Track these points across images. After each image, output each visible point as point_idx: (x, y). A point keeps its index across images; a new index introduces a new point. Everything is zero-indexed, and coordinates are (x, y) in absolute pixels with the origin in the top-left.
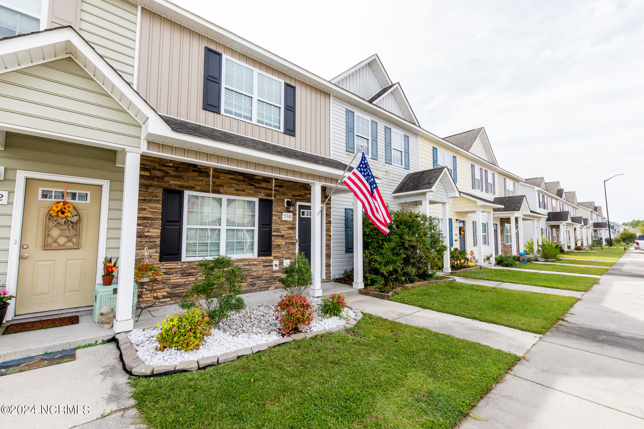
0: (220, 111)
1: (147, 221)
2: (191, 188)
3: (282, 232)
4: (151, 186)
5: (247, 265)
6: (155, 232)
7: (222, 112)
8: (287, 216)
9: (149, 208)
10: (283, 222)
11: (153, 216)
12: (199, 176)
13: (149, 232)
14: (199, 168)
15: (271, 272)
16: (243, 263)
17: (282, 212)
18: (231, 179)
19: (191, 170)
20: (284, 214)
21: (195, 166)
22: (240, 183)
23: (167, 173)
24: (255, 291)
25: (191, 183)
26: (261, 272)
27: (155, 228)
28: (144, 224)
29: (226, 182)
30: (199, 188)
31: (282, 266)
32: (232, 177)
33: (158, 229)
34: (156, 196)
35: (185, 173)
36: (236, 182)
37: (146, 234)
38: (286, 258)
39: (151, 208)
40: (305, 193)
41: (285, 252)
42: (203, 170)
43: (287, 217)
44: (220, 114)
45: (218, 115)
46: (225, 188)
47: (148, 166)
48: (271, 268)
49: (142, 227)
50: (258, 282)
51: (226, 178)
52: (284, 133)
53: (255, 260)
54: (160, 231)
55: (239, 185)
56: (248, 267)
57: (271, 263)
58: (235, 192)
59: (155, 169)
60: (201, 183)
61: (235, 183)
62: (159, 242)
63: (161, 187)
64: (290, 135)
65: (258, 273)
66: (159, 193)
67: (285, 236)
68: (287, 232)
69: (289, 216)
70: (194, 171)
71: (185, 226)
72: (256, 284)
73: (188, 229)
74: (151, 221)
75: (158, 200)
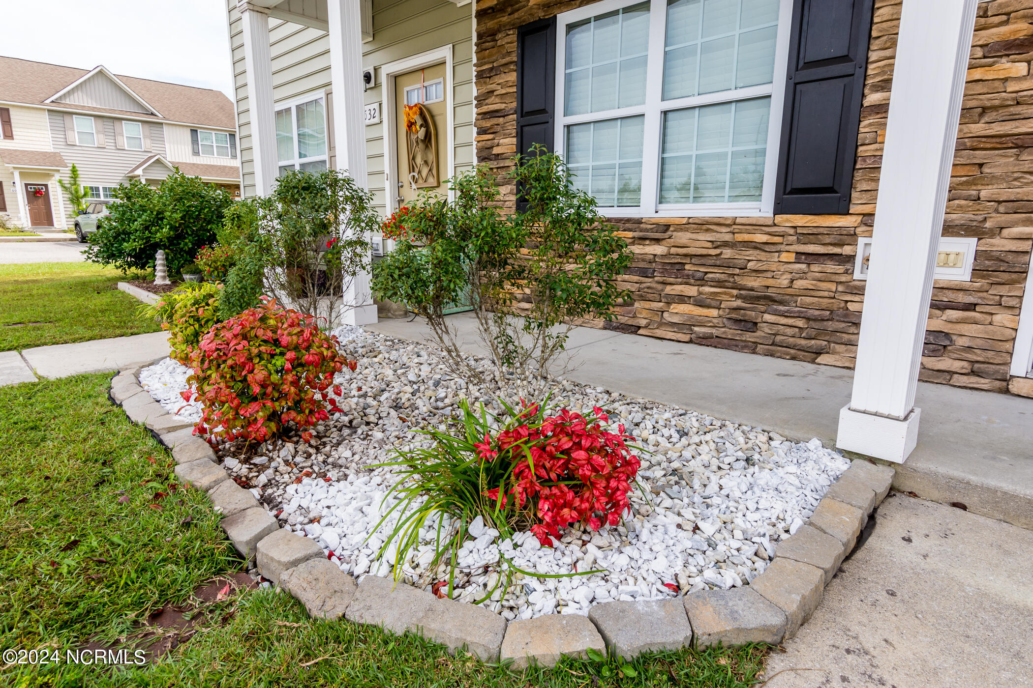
1: (495, 120)
4: (499, 30)
5: (725, 244)
6: (508, 143)
9: (499, 87)
11: (503, 106)
13: (498, 145)
15: (840, 288)
16: (709, 237)
24: (752, 348)
26: (784, 281)
27: (506, 136)
28: (492, 127)
33: (509, 136)
34: (508, 54)
37: (496, 151)
48: (840, 269)
49: (490, 136)
50: (767, 317)
53: (755, 226)
54: (515, 140)
56: (728, 253)
57: (841, 245)
62: (513, 169)
63: (513, 26)
65: (770, 282)
66: (511, 41)
71: (560, 121)
72: (756, 324)
73: (568, 127)
74: (501, 119)
75: (511, 63)
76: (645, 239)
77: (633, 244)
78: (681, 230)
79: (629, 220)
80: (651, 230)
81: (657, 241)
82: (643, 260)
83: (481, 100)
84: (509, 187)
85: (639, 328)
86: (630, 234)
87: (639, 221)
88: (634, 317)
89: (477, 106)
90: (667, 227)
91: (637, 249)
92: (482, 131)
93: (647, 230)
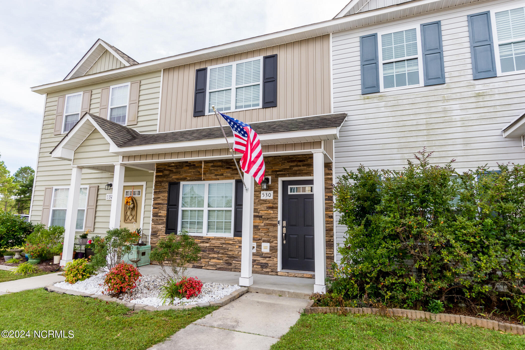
0: (205, 114)
1: (160, 206)
2: (185, 179)
3: (260, 212)
4: (163, 182)
5: (224, 244)
6: (163, 213)
7: (207, 113)
8: (265, 194)
9: (161, 197)
10: (261, 202)
11: (162, 202)
12: (190, 169)
13: (160, 213)
14: (190, 163)
16: (220, 242)
17: (260, 191)
18: (212, 166)
19: (185, 166)
20: (262, 192)
21: (186, 162)
22: (218, 168)
23: (171, 171)
24: (231, 270)
25: (184, 175)
26: (237, 253)
27: (163, 211)
28: (158, 207)
29: (207, 169)
30: (189, 178)
31: (259, 249)
32: (212, 164)
33: (164, 211)
34: (165, 188)
35: (181, 169)
36: (216, 168)
37: (159, 214)
38: (264, 241)
39: (163, 197)
40: (291, 166)
41: (264, 234)
42: (192, 164)
43: (265, 196)
44: (204, 115)
45: (204, 117)
46: (207, 175)
47: (161, 168)
49: (158, 210)
50: (234, 262)
51: (208, 166)
52: (263, 108)
53: (230, 239)
54: (166, 212)
55: (217, 170)
56: (224, 246)
58: (215, 177)
59: (165, 170)
60: (190, 175)
61: (214, 170)
62: (165, 220)
63: (167, 182)
64: (270, 107)
65: (234, 253)
66: (166, 185)
67: (263, 217)
68: (266, 212)
69: (268, 195)
70: (187, 166)
71: (181, 209)
72: (231, 264)
73: (183, 211)
74: (162, 206)
75: (166, 191)
76: (204, 242)
77: (201, 243)
78: (213, 240)
79: (199, 237)
80: (205, 240)
81: (207, 242)
82: (204, 248)
83: (155, 199)
84: (163, 225)
85: (202, 267)
86: (200, 241)
87: (202, 237)
88: (201, 264)
89: (153, 201)
90: (209, 239)
91: (202, 245)
92: (154, 208)
93: (204, 240)
